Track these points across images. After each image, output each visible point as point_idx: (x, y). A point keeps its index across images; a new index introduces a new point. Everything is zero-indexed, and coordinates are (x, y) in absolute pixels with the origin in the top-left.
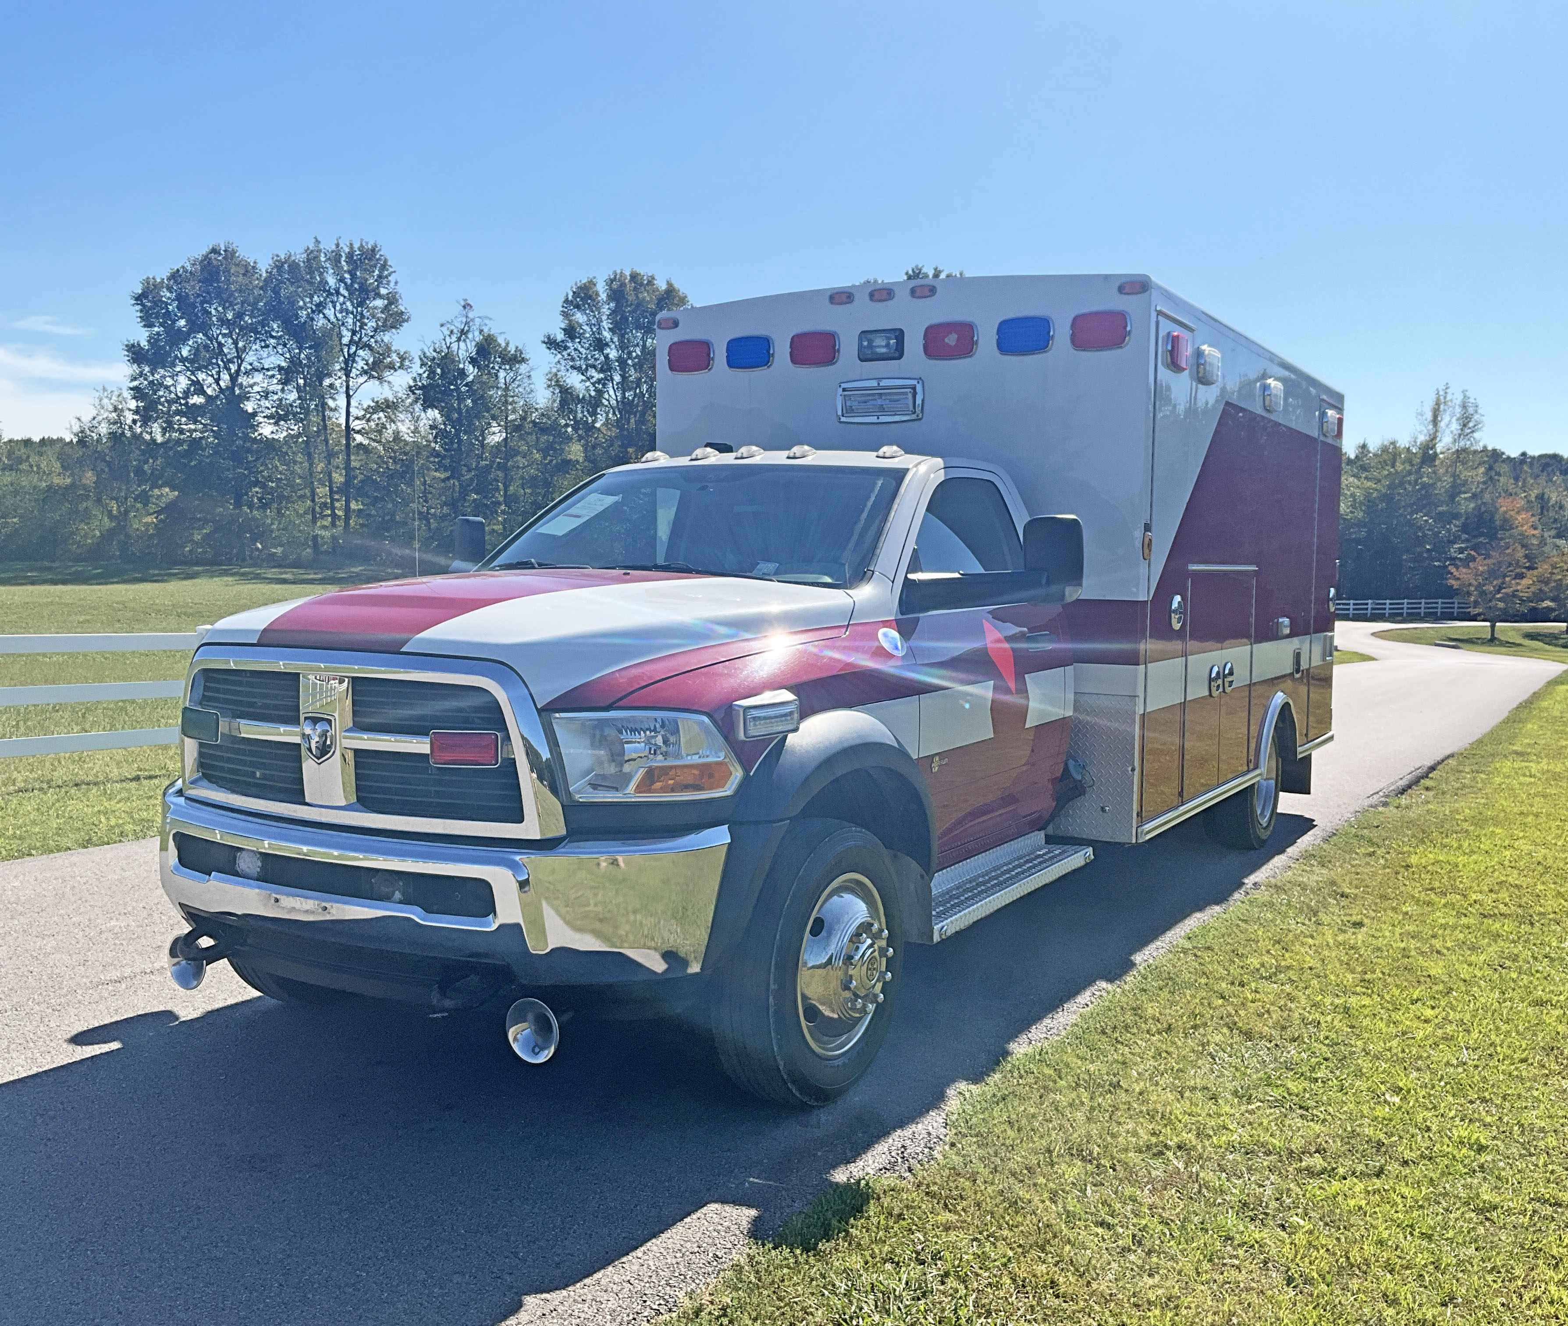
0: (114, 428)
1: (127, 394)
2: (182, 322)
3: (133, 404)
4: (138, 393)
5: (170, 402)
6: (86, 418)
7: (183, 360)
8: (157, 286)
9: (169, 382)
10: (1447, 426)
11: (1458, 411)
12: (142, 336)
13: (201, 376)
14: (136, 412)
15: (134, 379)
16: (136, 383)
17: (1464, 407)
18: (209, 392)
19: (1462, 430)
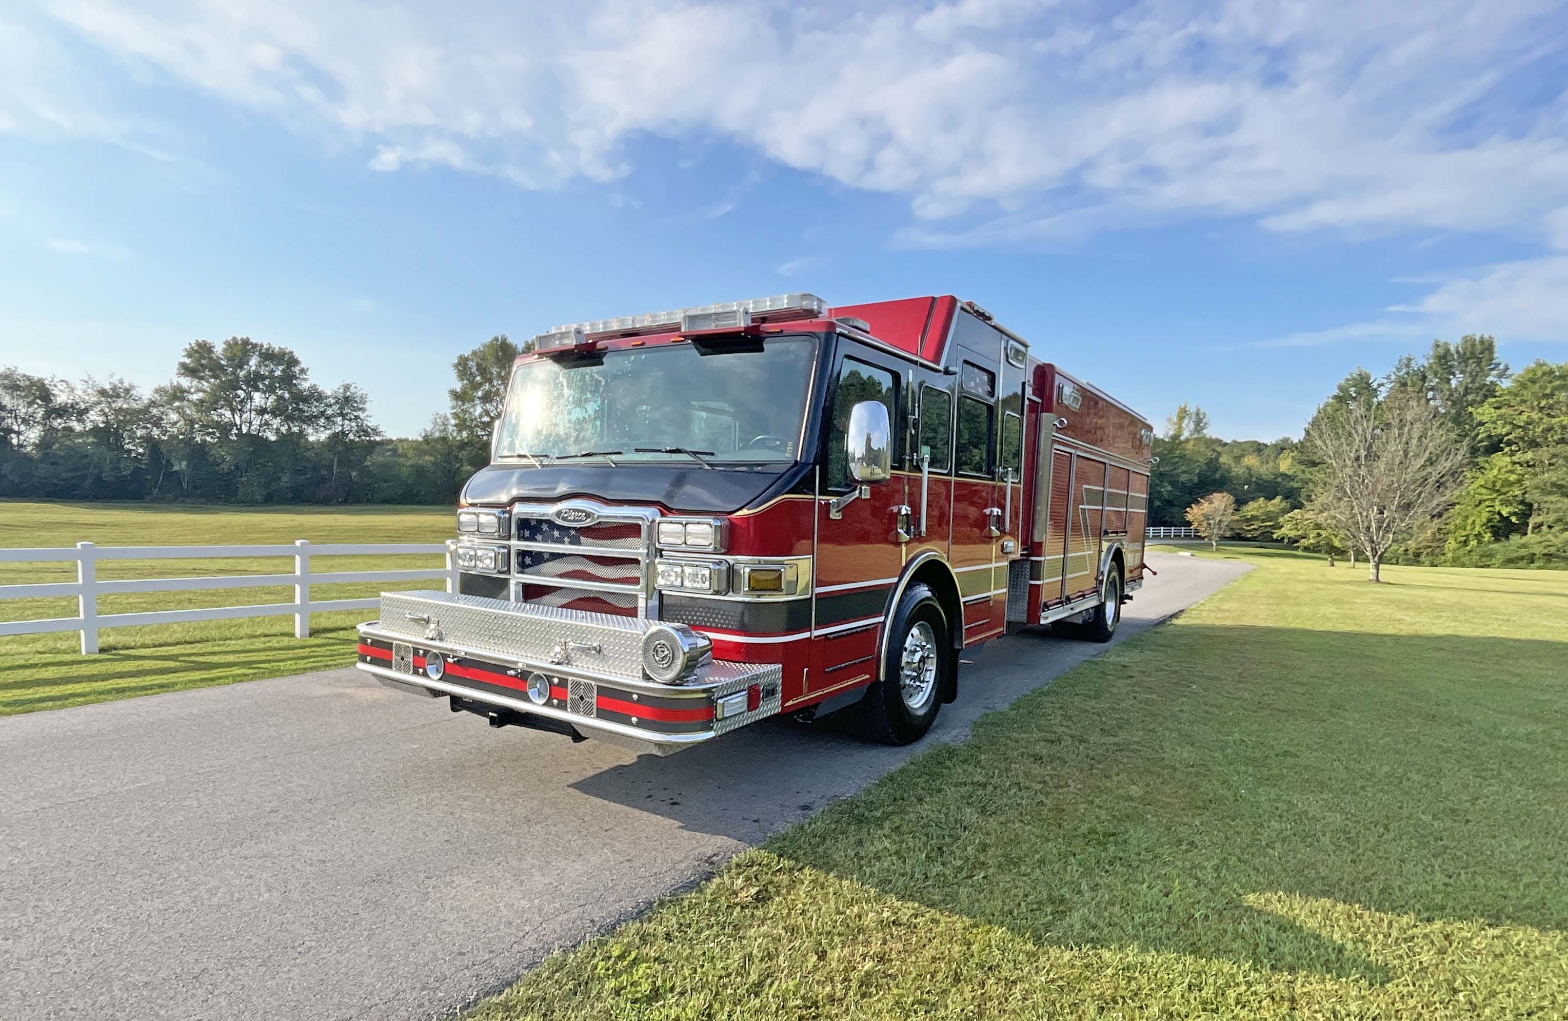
0: (443, 434)
1: (449, 416)
2: (478, 378)
3: (453, 422)
4: (456, 416)
5: (472, 420)
6: (428, 429)
7: (479, 398)
8: (467, 359)
9: (472, 410)
10: (1187, 425)
11: (1194, 415)
12: (458, 386)
13: (488, 406)
14: (456, 425)
15: (453, 408)
16: (454, 411)
17: (1198, 414)
18: (492, 415)
19: (1196, 429)
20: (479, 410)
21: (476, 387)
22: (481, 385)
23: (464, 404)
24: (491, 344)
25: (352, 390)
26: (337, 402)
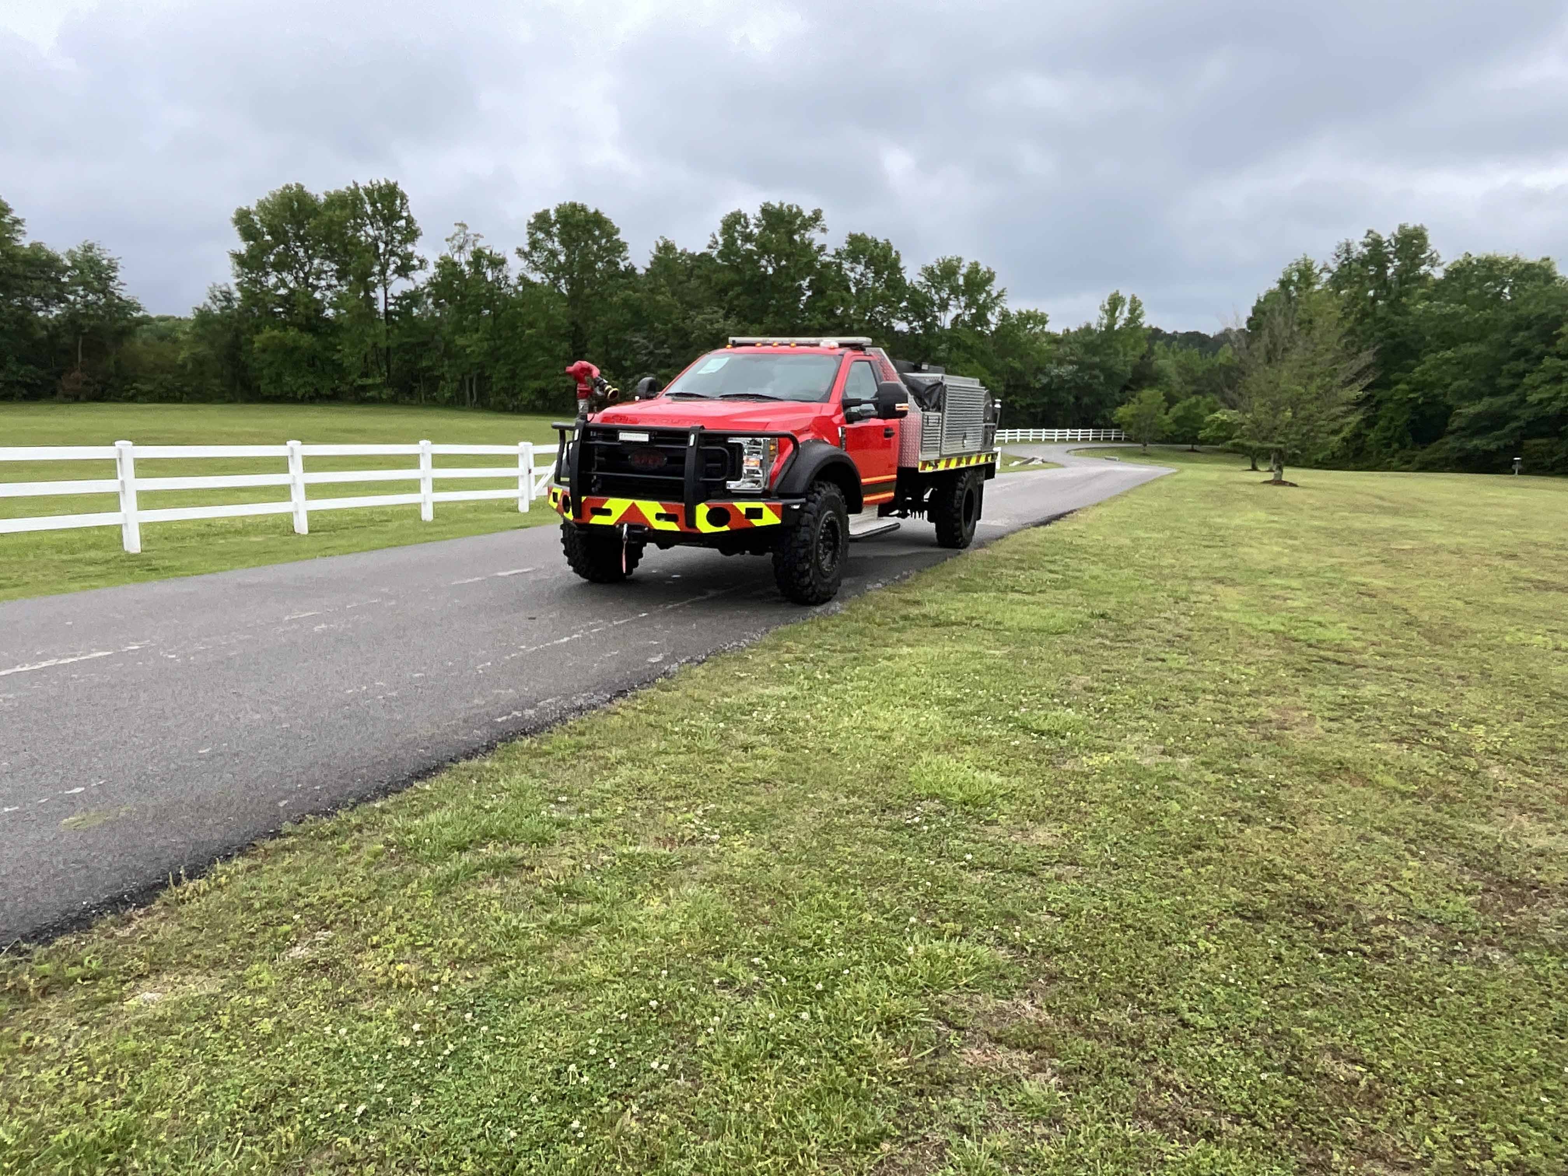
0: (225, 311)
1: (233, 288)
2: (268, 238)
4: (242, 287)
5: (265, 293)
6: (204, 304)
7: (272, 265)
8: (250, 213)
9: (263, 280)
10: (1121, 314)
11: (1129, 303)
12: (242, 248)
13: (284, 274)
14: (242, 300)
15: (238, 276)
16: (239, 281)
17: (1133, 302)
18: (291, 285)
19: (1131, 318)
20: (272, 280)
21: (267, 249)
22: (272, 248)
23: (252, 273)
24: (283, 195)
25: (96, 251)
26: (74, 267)
